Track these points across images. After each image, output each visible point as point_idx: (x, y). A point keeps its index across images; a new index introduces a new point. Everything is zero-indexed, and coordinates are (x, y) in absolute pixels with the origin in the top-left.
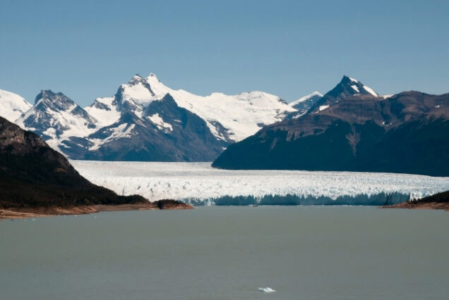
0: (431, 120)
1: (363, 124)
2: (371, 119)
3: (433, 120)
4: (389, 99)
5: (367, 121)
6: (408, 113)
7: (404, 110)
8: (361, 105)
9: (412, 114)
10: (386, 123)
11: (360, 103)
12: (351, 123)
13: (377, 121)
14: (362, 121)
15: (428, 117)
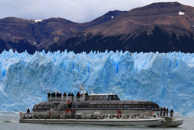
0: (89, 37)
1: (17, 42)
2: (24, 38)
3: (91, 37)
4: (39, 23)
5: (20, 40)
6: (57, 36)
7: (53, 33)
8: (14, 26)
9: (60, 36)
10: (38, 43)
11: (13, 24)
12: (6, 41)
13: (29, 41)
14: (15, 40)
15: (85, 35)
